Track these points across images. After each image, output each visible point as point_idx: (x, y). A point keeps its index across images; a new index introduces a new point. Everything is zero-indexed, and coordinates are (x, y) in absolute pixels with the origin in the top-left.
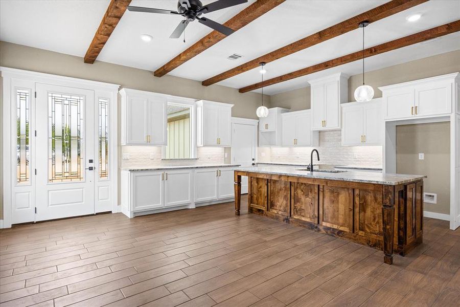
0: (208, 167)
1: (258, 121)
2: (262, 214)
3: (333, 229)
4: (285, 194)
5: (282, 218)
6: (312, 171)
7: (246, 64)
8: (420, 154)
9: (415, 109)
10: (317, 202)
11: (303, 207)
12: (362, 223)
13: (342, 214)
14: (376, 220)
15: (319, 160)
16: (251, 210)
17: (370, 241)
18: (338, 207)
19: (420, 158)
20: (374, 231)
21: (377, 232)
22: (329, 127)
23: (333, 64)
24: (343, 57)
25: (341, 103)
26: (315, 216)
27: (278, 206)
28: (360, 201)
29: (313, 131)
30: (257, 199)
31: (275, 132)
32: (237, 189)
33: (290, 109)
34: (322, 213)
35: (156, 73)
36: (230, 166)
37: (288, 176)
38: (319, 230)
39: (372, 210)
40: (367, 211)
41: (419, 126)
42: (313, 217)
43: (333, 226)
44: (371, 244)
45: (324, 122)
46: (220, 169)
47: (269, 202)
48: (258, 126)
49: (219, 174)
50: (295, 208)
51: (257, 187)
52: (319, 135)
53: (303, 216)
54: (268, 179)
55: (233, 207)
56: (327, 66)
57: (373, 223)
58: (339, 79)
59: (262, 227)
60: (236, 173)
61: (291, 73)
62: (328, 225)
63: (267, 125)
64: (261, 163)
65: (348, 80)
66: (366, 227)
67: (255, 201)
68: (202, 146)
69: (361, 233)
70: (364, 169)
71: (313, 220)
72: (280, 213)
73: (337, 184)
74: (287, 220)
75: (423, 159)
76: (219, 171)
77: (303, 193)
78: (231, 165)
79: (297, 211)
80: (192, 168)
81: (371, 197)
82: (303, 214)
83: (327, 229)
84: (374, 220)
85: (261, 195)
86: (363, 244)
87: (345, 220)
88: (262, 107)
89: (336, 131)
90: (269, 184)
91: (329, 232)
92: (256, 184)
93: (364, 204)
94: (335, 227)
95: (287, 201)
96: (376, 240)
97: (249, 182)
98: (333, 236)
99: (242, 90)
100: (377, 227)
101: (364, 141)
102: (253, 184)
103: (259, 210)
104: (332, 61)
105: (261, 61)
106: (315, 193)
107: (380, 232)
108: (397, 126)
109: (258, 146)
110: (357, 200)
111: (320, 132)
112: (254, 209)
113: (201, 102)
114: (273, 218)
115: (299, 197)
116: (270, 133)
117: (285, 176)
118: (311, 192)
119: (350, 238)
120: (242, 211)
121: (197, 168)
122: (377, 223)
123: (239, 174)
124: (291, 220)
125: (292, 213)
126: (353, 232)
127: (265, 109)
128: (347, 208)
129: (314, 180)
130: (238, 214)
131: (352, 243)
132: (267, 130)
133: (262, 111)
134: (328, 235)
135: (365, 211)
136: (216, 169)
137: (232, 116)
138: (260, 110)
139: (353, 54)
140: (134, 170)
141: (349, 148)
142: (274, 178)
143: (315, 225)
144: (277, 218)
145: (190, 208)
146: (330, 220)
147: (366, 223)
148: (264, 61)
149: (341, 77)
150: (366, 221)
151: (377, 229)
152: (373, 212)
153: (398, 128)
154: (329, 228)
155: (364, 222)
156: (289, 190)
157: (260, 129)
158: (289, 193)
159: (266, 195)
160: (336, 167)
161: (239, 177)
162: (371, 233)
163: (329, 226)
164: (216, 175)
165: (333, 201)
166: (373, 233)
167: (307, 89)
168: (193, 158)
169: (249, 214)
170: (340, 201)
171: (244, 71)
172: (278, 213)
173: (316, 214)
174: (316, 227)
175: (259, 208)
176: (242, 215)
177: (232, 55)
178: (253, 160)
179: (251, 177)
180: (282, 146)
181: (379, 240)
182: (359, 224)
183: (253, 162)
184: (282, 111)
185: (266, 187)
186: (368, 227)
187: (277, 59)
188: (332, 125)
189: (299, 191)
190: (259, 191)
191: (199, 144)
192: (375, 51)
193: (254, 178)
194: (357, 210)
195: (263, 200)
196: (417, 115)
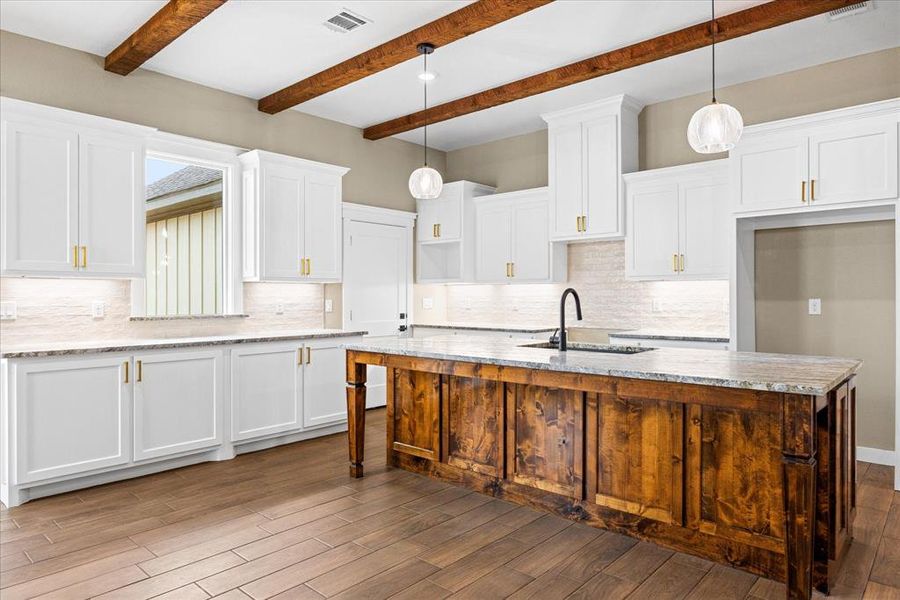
0: (273, 340)
1: (413, 215)
2: (426, 469)
3: (628, 516)
4: (490, 414)
5: (481, 483)
6: (564, 348)
7: (379, 48)
8: (811, 302)
9: (810, 189)
10: (579, 439)
11: (541, 453)
12: (707, 499)
13: (651, 471)
14: (751, 491)
15: (580, 318)
16: (395, 460)
17: (730, 550)
18: (640, 452)
19: (811, 312)
20: (744, 521)
21: (752, 525)
22: (593, 232)
23: (610, 63)
24: (638, 45)
25: (624, 172)
26: (576, 479)
27: (469, 448)
28: (702, 437)
29: (554, 243)
30: (412, 430)
31: (458, 243)
32: (353, 403)
33: (495, 186)
34: (594, 471)
35: (111, 61)
36: (339, 335)
37: (501, 368)
38: (586, 517)
39: (738, 462)
40: (722, 465)
41: (811, 233)
42: (569, 480)
43: (626, 507)
44: (734, 557)
45: (581, 220)
46: (308, 344)
47: (446, 436)
48: (415, 228)
49: (304, 359)
50: (518, 454)
51: (413, 393)
52: (569, 254)
53: (541, 478)
54: (441, 375)
55: (343, 449)
56: (595, 69)
57: (739, 499)
58: (618, 110)
59: (426, 514)
60: (351, 356)
61: (501, 87)
62: (614, 504)
63: (437, 227)
64: (423, 326)
65: (639, 116)
66: (719, 508)
67: (405, 433)
68: (257, 279)
69: (705, 527)
70: (684, 339)
71: (568, 488)
72: (476, 467)
73: (644, 390)
74: (494, 488)
75: (818, 312)
76: (305, 352)
77: (539, 412)
78: (343, 331)
79: (522, 464)
80: (223, 343)
81: (735, 424)
82: (539, 472)
83: (608, 513)
84: (744, 490)
85: (421, 416)
86: (712, 559)
87: (660, 491)
88: (426, 169)
89: (609, 242)
90: (445, 387)
91: (614, 522)
92: (409, 387)
93: (716, 445)
94: (632, 508)
95: (495, 433)
96: (749, 547)
97: (388, 381)
98: (625, 533)
99: (373, 133)
100: (754, 509)
101: (679, 267)
102: (399, 386)
103: (418, 460)
104: (608, 55)
105: (422, 41)
106: (575, 412)
107: (760, 523)
108: (756, 231)
109: (415, 281)
110: (694, 432)
111: (569, 246)
112: (402, 457)
113: (253, 157)
114: (455, 481)
115: (531, 424)
116: (446, 246)
117: (493, 365)
118: (563, 409)
119: (674, 542)
120: (368, 464)
121: (239, 342)
122: (751, 499)
123: (359, 360)
124: (505, 487)
125: (510, 470)
126: (684, 525)
127: (433, 176)
128: (666, 456)
129: (578, 377)
130: (358, 473)
131: (682, 557)
132: (436, 241)
133: (425, 181)
134: (614, 531)
135: (716, 464)
136: (298, 345)
137: (343, 201)
138: (420, 178)
139: (663, 37)
140: (20, 355)
141: (641, 286)
142: (459, 372)
143: (576, 504)
144: (468, 481)
145: (218, 460)
146: (616, 490)
147: (720, 498)
148: (430, 41)
149: (622, 106)
150: (720, 494)
151: (753, 516)
152: (739, 467)
153: (759, 236)
154: (614, 513)
155: (716, 496)
156: (502, 405)
157: (420, 238)
158: (502, 412)
159: (436, 416)
160: (613, 336)
161: (361, 370)
162: (734, 527)
163: (616, 507)
164: (296, 360)
165: (627, 437)
166: (741, 528)
167: (540, 138)
168: (230, 313)
169: (389, 470)
170: (645, 435)
171: (372, 70)
172: (469, 468)
173: (579, 472)
174: (578, 509)
175: (418, 455)
176: (370, 474)
177: (337, 13)
178: (402, 316)
179: (395, 369)
180: (476, 280)
181: (758, 549)
182: (702, 503)
183: (403, 322)
184: (476, 190)
185: (436, 396)
186: (727, 510)
187: (467, 34)
188: (601, 227)
189: (530, 407)
190: (416, 406)
191: (250, 274)
192: (720, 30)
193: (402, 370)
194: (695, 461)
195: (427, 430)
196: (815, 203)
